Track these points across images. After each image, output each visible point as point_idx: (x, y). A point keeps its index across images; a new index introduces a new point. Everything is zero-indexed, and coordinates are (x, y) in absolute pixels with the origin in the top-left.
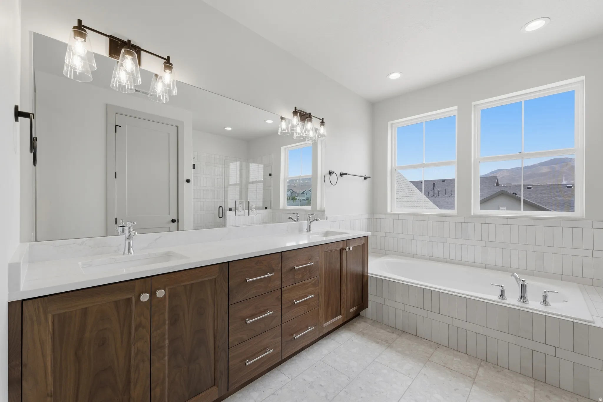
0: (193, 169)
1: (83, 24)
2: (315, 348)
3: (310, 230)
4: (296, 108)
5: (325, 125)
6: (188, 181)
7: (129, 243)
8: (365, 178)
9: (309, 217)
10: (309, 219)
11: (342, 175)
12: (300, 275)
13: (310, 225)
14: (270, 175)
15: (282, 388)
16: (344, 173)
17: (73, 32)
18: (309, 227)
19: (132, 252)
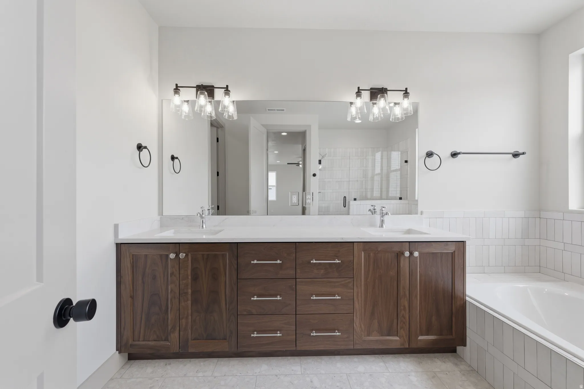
0: (319, 164)
1: (178, 86)
2: (354, 360)
3: (382, 226)
4: (359, 88)
5: (409, 97)
6: (314, 175)
7: (203, 221)
8: (516, 155)
9: (382, 211)
10: (382, 213)
11: (454, 155)
12: (323, 271)
13: (382, 220)
14: (406, 162)
15: (288, 375)
16: (458, 152)
17: (173, 92)
18: (382, 221)
19: (204, 226)
